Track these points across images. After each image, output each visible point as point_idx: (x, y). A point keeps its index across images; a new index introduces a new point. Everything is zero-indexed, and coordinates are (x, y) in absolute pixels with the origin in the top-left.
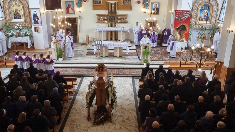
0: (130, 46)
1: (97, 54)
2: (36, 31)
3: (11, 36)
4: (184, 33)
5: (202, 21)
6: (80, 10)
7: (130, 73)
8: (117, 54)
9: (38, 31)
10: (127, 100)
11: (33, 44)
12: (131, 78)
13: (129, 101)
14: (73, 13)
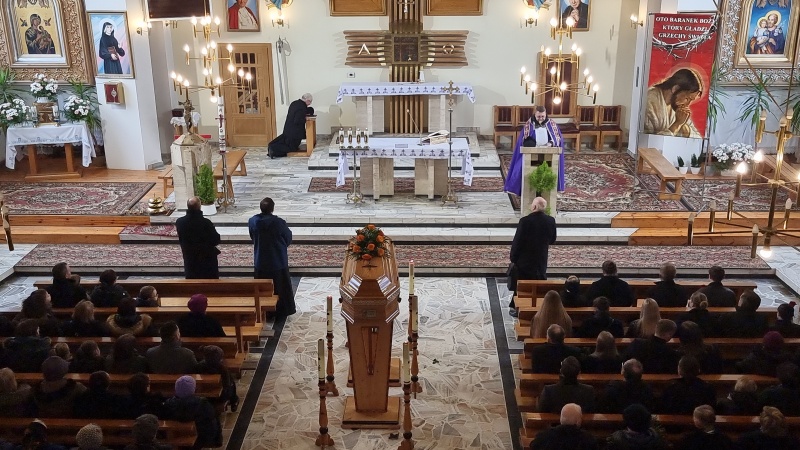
0: (477, 155)
1: (348, 188)
2: (110, 99)
3: (16, 120)
4: (689, 102)
5: (759, 55)
6: (282, 18)
7: (480, 261)
8: (426, 186)
9: (120, 98)
10: (471, 367)
11: (100, 151)
12: (484, 280)
13: (477, 371)
14: (253, 26)
